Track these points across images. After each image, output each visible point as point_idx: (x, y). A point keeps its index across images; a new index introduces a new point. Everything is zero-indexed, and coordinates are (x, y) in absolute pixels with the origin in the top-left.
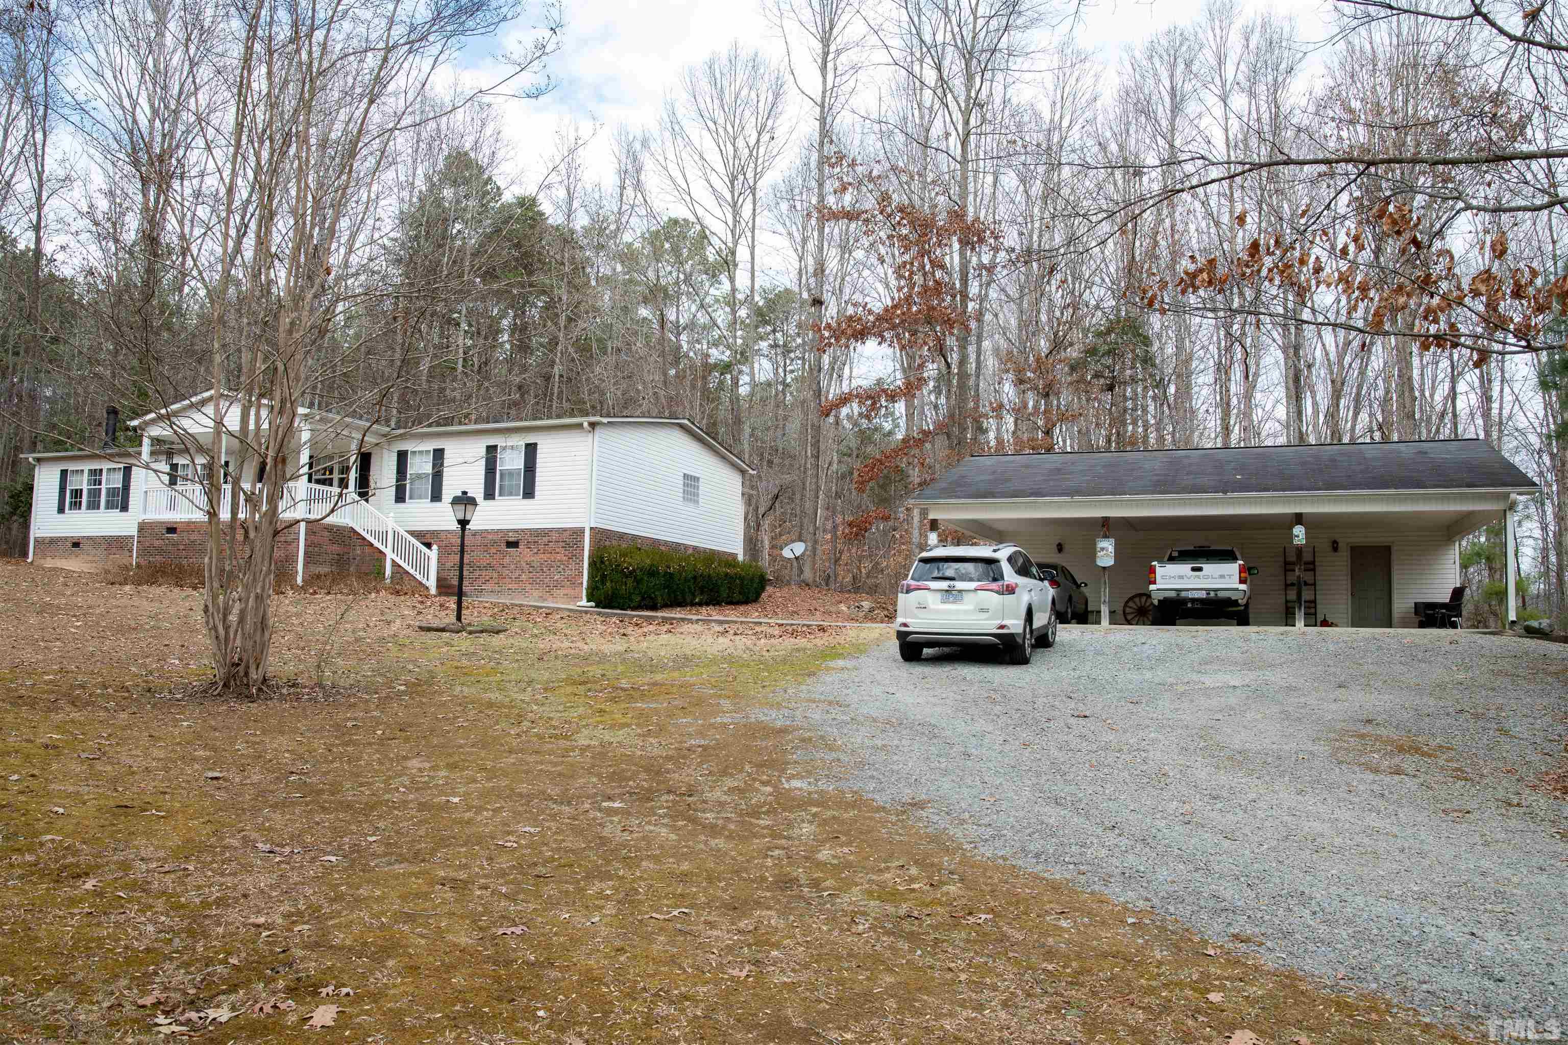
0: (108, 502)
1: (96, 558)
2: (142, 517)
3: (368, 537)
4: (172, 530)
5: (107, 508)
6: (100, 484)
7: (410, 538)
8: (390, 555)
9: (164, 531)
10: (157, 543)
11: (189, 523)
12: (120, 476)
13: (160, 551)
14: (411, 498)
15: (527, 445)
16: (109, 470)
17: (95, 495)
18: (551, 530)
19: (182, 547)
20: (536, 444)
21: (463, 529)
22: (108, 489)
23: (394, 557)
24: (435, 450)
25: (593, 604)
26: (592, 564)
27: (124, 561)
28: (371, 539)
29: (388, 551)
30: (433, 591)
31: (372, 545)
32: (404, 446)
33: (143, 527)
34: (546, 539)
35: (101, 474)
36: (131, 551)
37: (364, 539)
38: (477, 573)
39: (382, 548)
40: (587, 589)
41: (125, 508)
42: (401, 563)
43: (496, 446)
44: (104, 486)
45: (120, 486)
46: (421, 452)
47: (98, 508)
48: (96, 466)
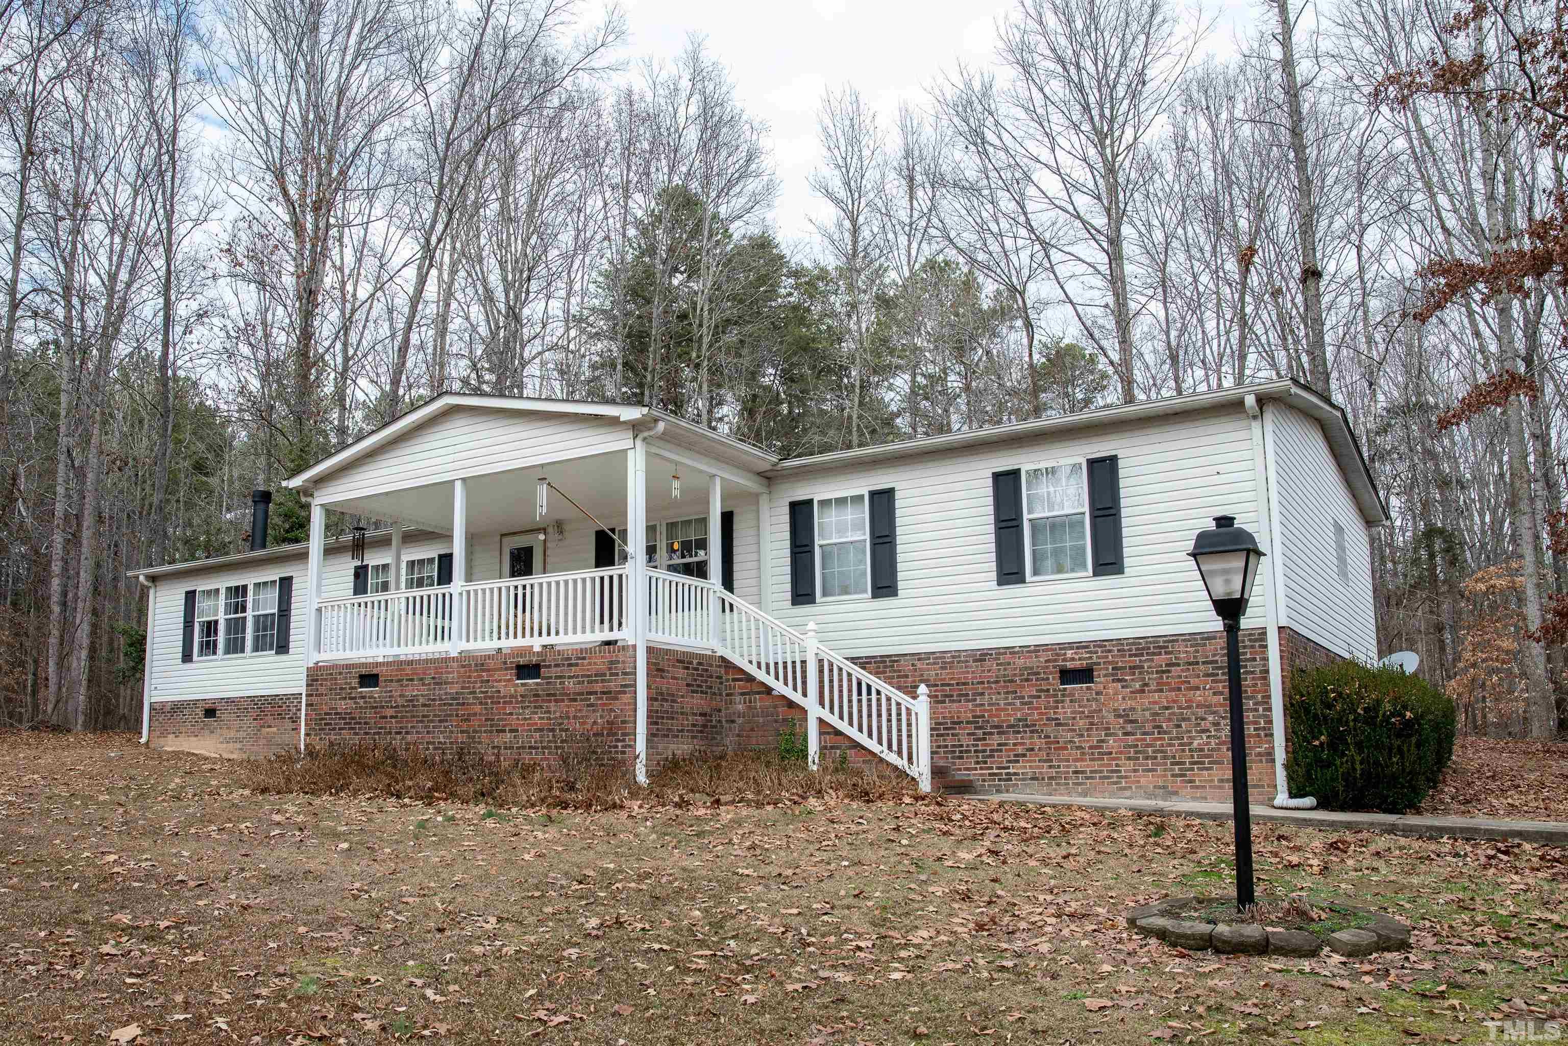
0: (256, 639)
1: (242, 734)
2: (315, 657)
3: (761, 676)
4: (369, 679)
5: (256, 649)
6: (244, 610)
7: (858, 672)
8: (815, 711)
9: (355, 682)
10: (343, 706)
11: (399, 664)
12: (273, 595)
13: (350, 721)
14: (825, 594)
15: (1093, 463)
16: (257, 585)
17: (235, 627)
18: (1174, 639)
19: (390, 712)
20: (1113, 459)
21: (1232, 629)
22: (257, 618)
23: (825, 714)
24: (873, 494)
25: (1310, 801)
26: (1293, 710)
27: (286, 738)
28: (770, 681)
29: (810, 704)
30: (925, 786)
31: (769, 690)
32: (801, 493)
33: (315, 676)
34: (1161, 660)
35: (245, 594)
36: (295, 720)
37: (750, 679)
38: (995, 740)
39: (796, 697)
40: (1287, 767)
41: (283, 648)
42: (843, 726)
43: (1016, 473)
44: (250, 614)
45: (275, 611)
46: (841, 501)
47: (243, 651)
48: (235, 580)
